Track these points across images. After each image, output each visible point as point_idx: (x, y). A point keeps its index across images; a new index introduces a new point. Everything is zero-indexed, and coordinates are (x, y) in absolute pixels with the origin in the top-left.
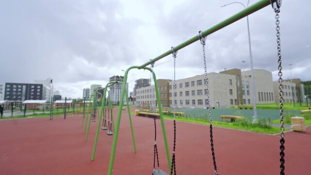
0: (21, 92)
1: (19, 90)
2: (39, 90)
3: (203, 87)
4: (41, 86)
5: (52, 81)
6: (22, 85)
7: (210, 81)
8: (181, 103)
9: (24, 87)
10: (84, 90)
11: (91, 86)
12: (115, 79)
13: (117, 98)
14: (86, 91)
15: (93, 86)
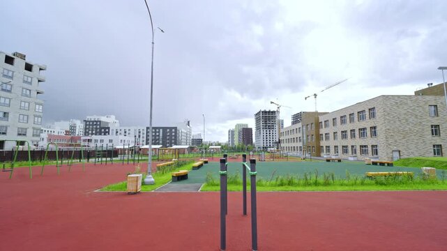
0: (159, 136)
1: (157, 134)
2: (173, 134)
3: (367, 124)
4: (176, 128)
5: (189, 122)
6: (159, 128)
7: (378, 113)
8: (336, 151)
9: (161, 130)
10: (229, 131)
11: (236, 126)
12: (261, 115)
13: (265, 142)
14: (232, 133)
15: (238, 125)
